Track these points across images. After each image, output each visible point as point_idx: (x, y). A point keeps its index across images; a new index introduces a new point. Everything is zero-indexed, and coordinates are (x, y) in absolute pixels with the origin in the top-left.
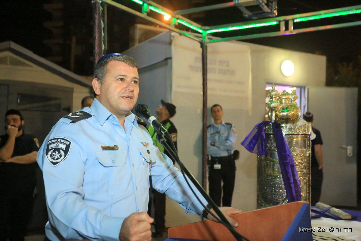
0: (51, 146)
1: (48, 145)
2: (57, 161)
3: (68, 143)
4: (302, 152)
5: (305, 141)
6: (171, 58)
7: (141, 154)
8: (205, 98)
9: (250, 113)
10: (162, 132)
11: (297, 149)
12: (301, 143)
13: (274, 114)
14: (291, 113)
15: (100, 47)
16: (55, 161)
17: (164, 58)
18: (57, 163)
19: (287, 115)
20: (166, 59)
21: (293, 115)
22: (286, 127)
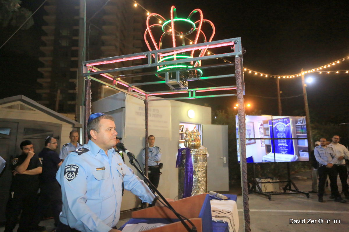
0: (67, 170)
1: (65, 169)
2: (71, 179)
3: (77, 168)
4: (203, 164)
5: (204, 158)
6: (125, 107)
7: (118, 171)
8: (147, 133)
9: (171, 140)
10: (133, 159)
11: (200, 162)
12: (202, 159)
13: (187, 143)
14: (196, 143)
15: (89, 105)
16: (70, 179)
17: (121, 107)
18: (71, 180)
19: (194, 144)
20: (122, 108)
21: (198, 144)
22: (194, 151)
